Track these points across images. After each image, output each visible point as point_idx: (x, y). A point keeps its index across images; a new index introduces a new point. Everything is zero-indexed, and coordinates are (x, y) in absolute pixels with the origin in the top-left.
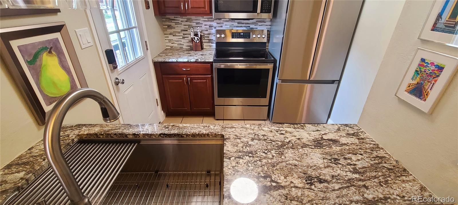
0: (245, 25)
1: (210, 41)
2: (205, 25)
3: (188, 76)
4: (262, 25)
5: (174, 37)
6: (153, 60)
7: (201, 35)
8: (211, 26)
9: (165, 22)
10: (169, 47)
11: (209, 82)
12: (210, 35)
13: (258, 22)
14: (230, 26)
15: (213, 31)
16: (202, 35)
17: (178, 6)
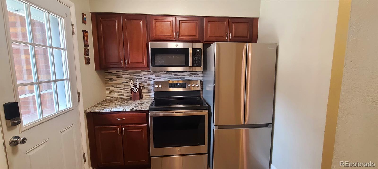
0: (180, 77)
1: (149, 91)
2: (144, 78)
3: (122, 126)
4: (195, 77)
5: (114, 88)
6: (85, 111)
7: (140, 86)
8: (150, 78)
9: (107, 75)
10: (109, 98)
11: (144, 131)
12: (150, 86)
13: (191, 74)
14: (167, 78)
15: (152, 82)
16: (142, 85)
17: (118, 62)
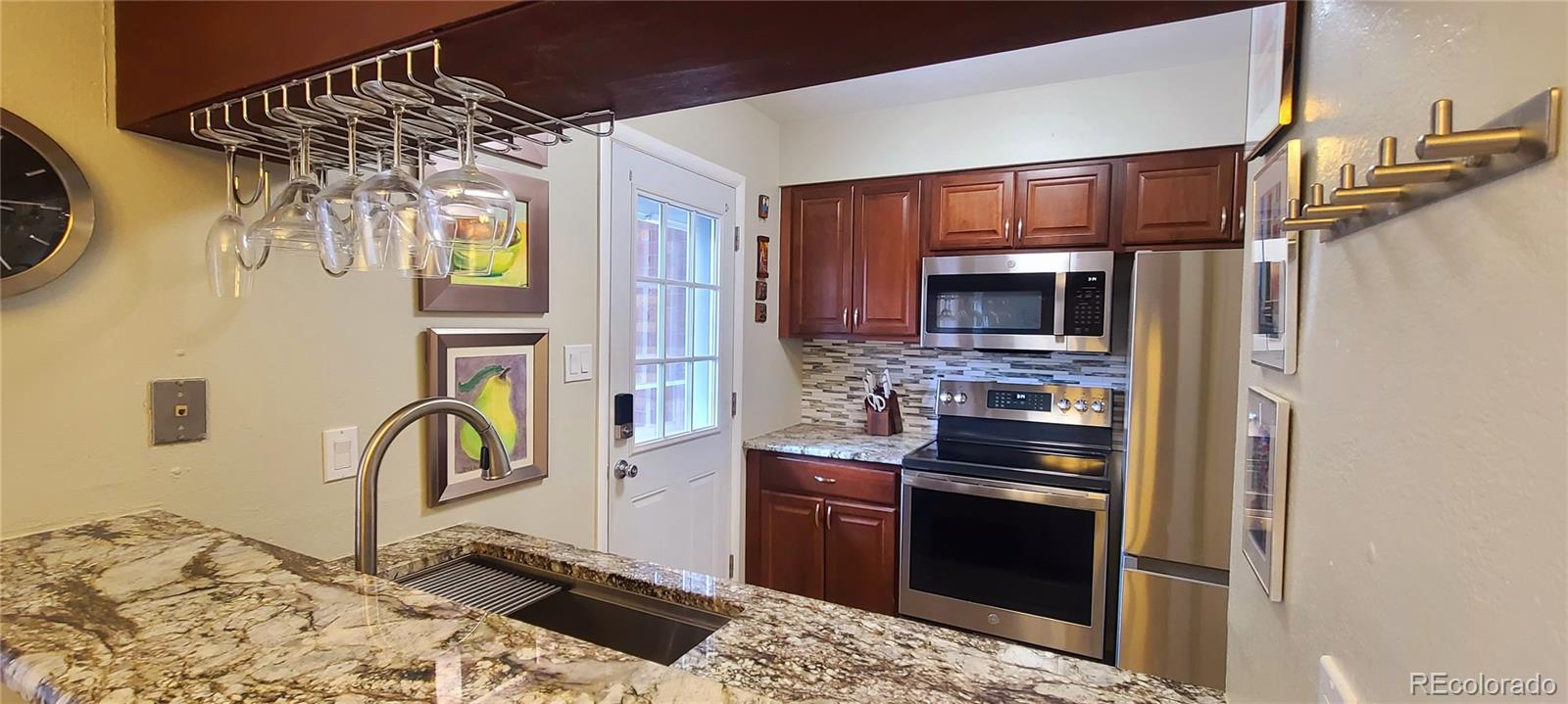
0: (1037, 372)
1: (924, 412)
2: (912, 367)
4: (1093, 374)
5: (824, 393)
7: (893, 394)
8: (927, 371)
9: (807, 354)
10: (809, 421)
12: (926, 396)
13: (1079, 364)
14: (987, 373)
15: (934, 384)
16: (898, 391)
17: (834, 316)
